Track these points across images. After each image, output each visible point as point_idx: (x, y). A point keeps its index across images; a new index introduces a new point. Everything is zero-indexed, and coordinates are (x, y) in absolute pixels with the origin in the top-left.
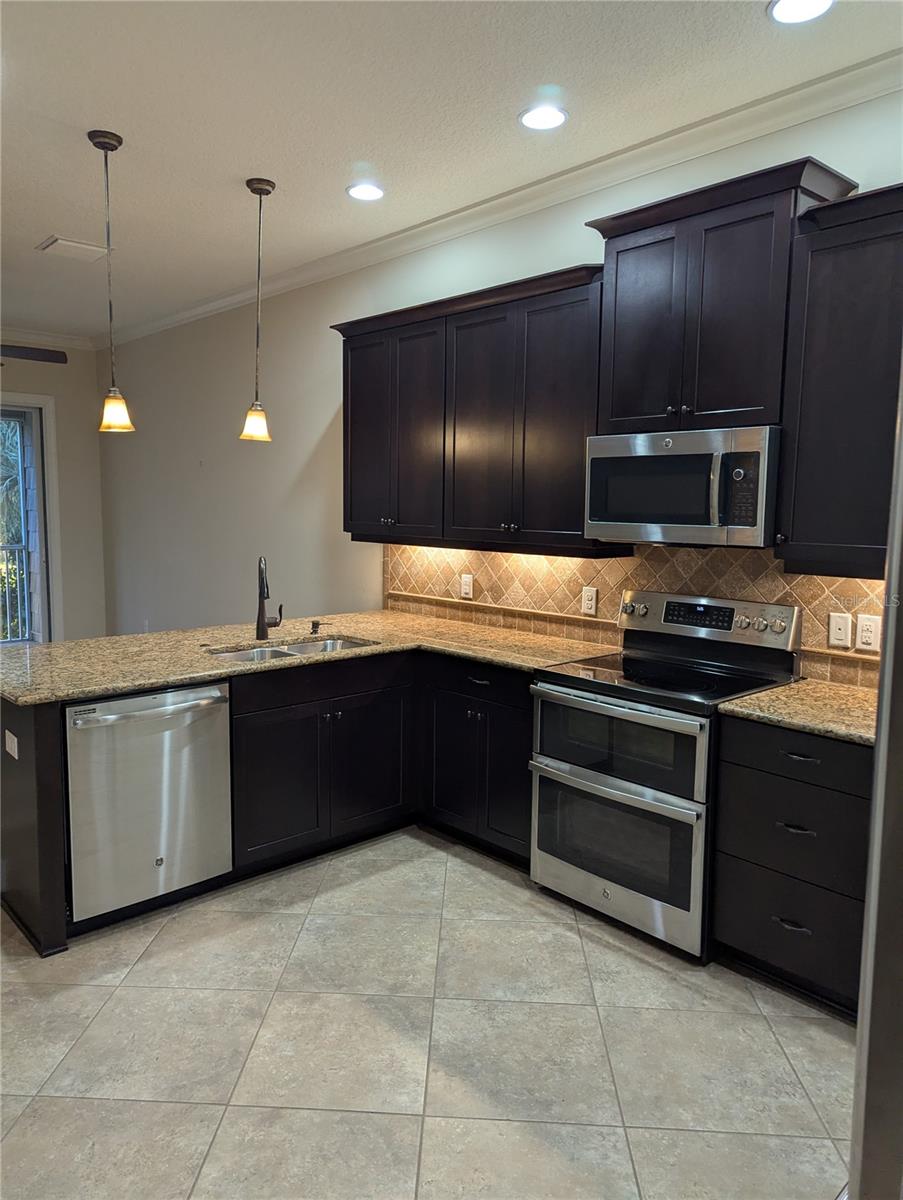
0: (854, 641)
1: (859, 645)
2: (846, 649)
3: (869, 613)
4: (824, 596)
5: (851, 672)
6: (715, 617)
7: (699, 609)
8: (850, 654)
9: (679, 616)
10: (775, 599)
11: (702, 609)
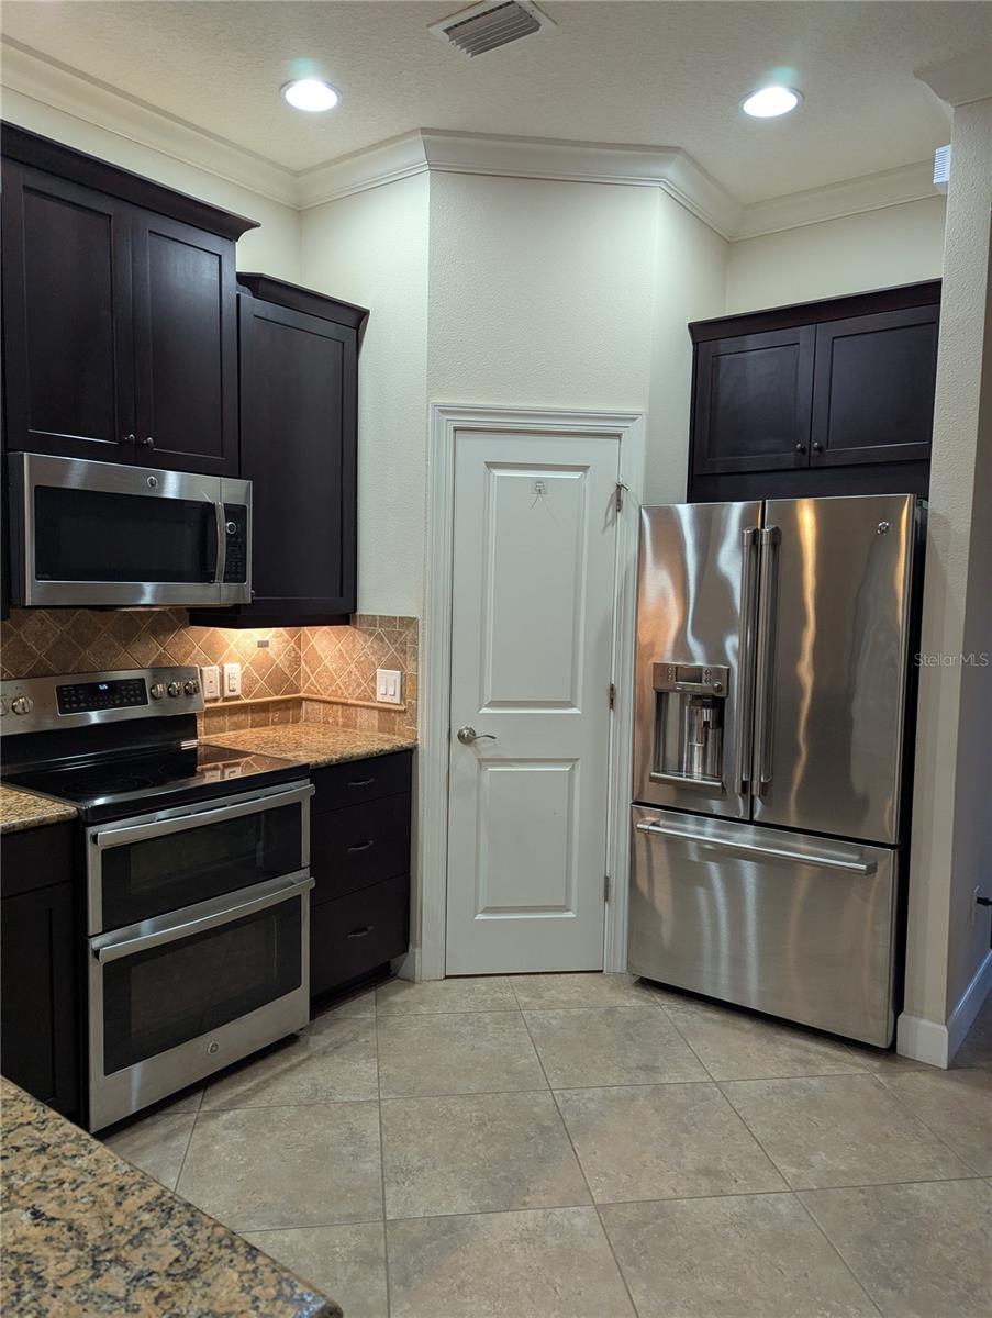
0: (222, 690)
1: (227, 694)
2: (216, 700)
3: (231, 662)
4: (195, 652)
5: (220, 720)
6: (124, 693)
7: (101, 688)
8: (219, 704)
9: (78, 702)
10: (150, 663)
11: (105, 687)
